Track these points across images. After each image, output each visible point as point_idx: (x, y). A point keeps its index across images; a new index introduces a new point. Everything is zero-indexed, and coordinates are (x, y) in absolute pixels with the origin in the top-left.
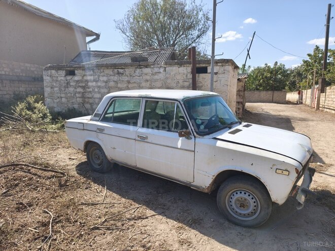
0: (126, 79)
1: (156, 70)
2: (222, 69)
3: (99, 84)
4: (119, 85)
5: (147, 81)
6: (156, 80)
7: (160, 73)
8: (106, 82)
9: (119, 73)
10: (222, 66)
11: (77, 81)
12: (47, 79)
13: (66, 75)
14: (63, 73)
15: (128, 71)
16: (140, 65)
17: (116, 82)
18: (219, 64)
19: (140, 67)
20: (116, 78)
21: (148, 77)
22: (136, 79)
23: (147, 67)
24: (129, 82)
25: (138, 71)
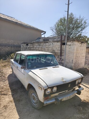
0: (41, 47)
1: (50, 44)
2: (72, 43)
3: (34, 48)
4: (39, 49)
5: (47, 48)
6: (50, 47)
7: (51, 45)
8: (36, 48)
9: (39, 45)
10: (72, 42)
11: (29, 47)
12: (22, 46)
13: (26, 45)
14: (25, 45)
15: (42, 44)
16: (45, 42)
17: (38, 48)
18: (71, 42)
19: (45, 43)
20: (38, 46)
21: (47, 46)
22: (44, 47)
23: (47, 43)
24: (42, 48)
25: (45, 44)
